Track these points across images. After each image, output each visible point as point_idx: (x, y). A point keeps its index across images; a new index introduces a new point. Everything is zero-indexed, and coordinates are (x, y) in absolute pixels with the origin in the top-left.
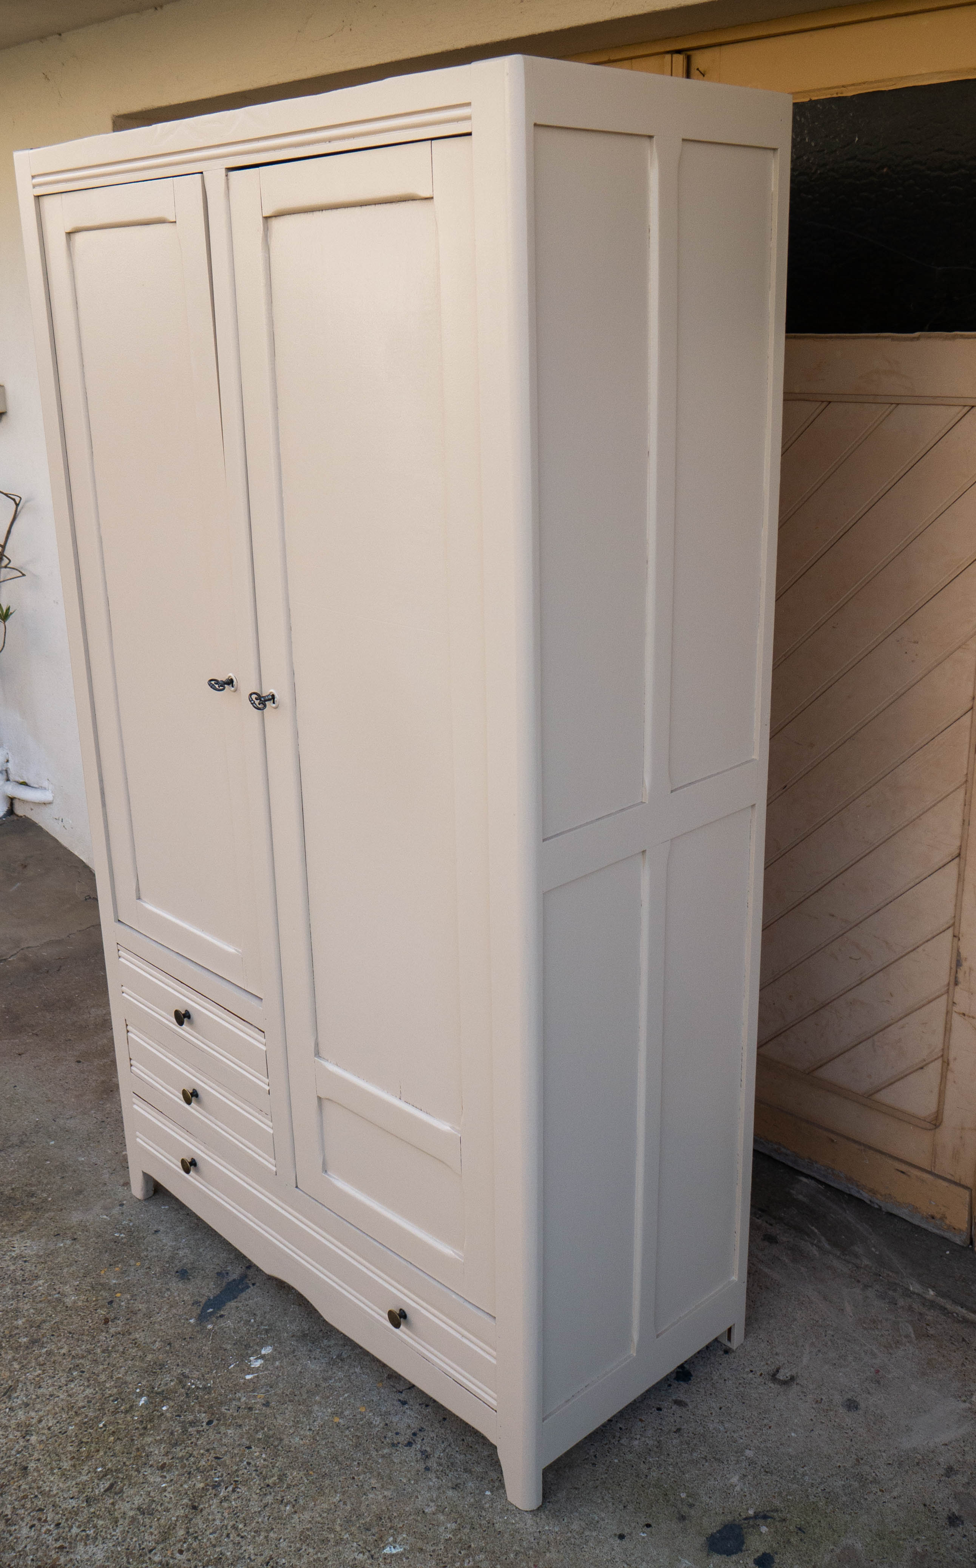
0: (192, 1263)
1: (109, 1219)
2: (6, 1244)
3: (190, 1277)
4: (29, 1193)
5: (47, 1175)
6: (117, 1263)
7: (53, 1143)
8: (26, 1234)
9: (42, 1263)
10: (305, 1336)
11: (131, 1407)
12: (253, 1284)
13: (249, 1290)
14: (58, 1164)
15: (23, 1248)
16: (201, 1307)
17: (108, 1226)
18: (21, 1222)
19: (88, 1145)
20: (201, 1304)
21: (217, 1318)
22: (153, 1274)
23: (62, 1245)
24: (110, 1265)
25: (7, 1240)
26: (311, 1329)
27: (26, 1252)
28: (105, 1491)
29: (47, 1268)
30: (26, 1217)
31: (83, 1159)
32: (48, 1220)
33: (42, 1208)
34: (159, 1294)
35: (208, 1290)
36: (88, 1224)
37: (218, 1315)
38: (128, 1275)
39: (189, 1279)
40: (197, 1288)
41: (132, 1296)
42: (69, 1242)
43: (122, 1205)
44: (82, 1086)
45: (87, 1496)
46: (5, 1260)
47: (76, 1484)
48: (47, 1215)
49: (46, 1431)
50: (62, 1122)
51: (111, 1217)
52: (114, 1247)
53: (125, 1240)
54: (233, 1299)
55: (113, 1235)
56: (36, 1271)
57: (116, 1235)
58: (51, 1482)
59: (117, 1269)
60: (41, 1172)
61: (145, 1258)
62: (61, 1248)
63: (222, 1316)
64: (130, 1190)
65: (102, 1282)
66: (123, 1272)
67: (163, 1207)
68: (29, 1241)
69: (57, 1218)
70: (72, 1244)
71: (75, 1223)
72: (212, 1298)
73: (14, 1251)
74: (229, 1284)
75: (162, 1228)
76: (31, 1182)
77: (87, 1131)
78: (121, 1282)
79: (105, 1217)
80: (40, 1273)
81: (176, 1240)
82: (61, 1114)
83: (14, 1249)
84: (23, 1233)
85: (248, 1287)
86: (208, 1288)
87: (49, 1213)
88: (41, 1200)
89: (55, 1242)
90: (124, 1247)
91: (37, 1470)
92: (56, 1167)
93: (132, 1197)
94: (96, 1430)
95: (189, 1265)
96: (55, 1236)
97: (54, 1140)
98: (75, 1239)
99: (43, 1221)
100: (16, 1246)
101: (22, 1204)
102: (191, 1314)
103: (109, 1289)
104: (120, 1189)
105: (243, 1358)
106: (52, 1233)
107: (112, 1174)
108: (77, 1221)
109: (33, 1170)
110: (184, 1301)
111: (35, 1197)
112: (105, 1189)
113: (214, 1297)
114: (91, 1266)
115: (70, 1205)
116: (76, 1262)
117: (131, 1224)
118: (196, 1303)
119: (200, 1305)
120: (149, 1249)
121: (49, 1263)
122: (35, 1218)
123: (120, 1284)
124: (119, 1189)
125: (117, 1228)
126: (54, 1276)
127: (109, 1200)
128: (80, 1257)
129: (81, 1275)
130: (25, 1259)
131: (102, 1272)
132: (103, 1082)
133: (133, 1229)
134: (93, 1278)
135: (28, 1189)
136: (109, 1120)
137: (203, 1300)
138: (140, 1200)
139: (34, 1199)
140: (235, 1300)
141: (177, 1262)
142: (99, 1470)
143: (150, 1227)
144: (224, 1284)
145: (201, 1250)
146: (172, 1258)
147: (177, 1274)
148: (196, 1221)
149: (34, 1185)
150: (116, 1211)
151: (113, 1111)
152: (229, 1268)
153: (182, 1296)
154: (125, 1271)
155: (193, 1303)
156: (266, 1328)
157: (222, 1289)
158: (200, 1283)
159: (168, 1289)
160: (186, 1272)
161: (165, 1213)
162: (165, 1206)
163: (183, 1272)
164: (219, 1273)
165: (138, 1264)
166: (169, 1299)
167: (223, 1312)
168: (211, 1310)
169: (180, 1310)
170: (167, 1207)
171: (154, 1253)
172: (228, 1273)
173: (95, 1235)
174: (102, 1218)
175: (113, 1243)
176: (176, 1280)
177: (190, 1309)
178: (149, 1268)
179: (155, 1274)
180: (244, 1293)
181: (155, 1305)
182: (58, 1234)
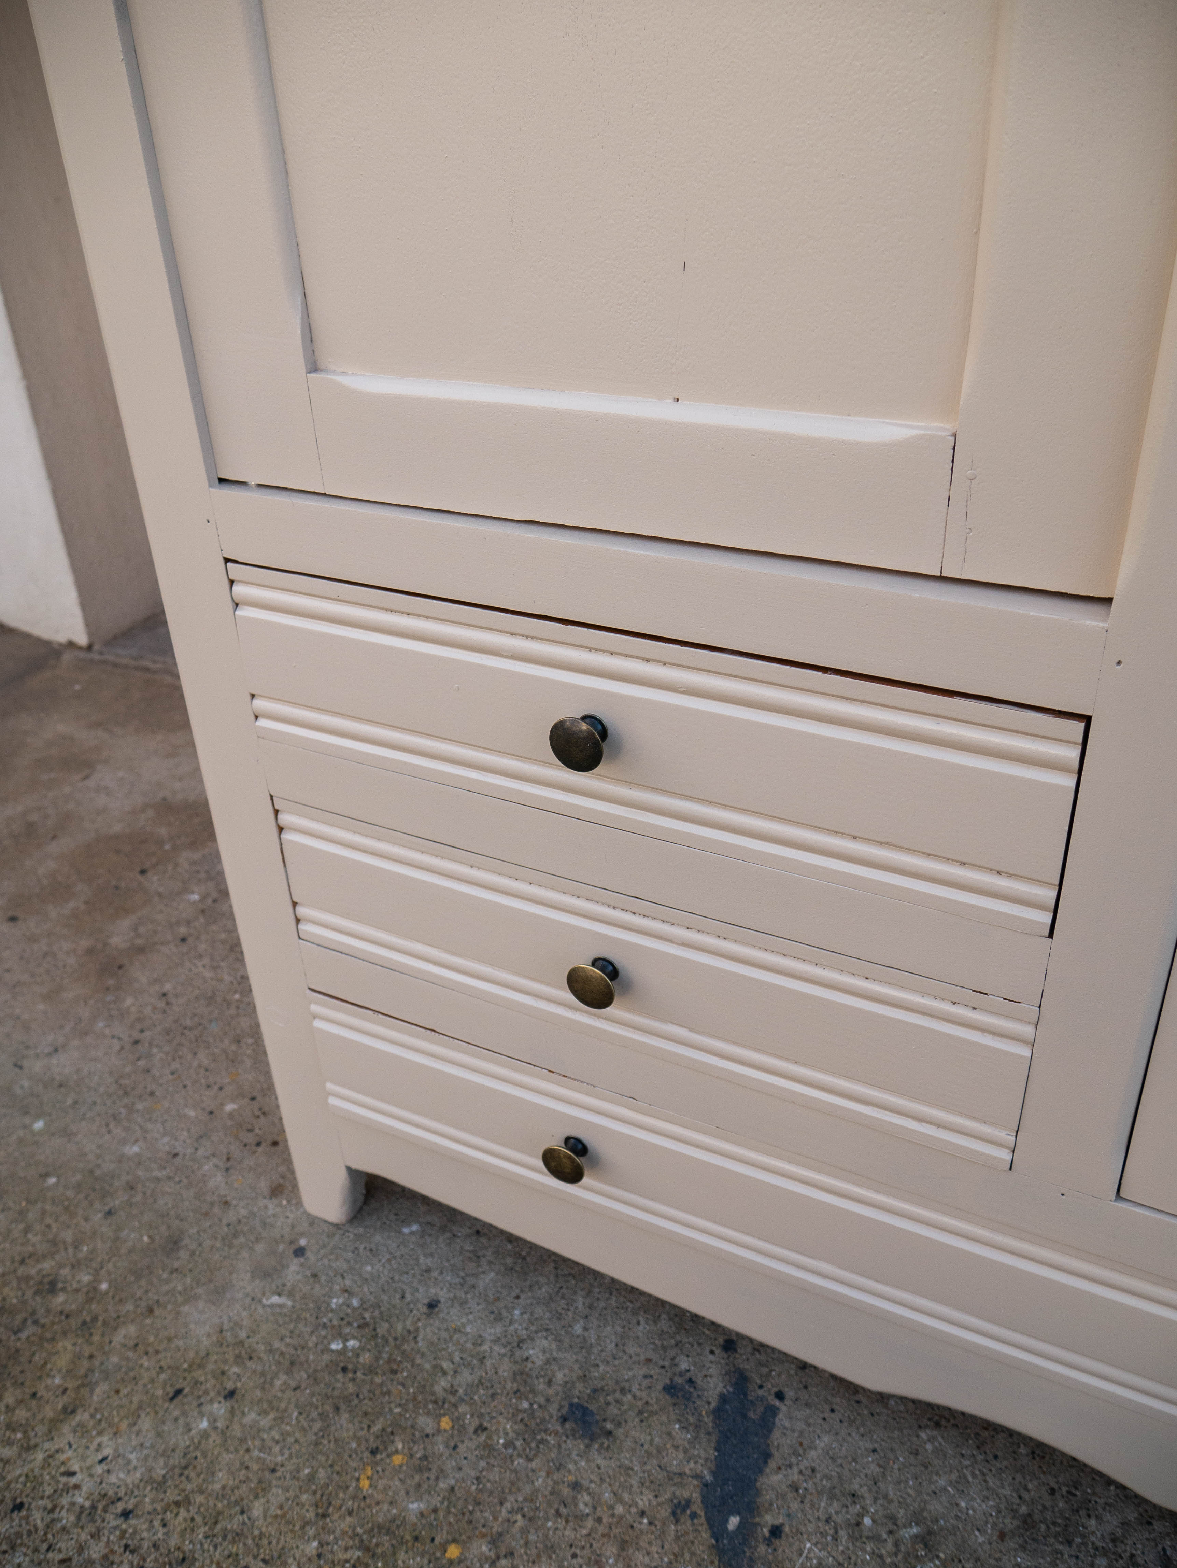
0: (584, 1378)
1: (290, 1303)
2: (43, 1468)
3: (609, 1426)
4: (41, 1283)
5: (65, 1218)
6: (387, 1436)
7: (39, 1125)
8: (86, 1416)
9: (177, 1504)
10: (1028, 1522)
12: (780, 1396)
13: (782, 1419)
14: (79, 1177)
15: (99, 1470)
16: (703, 1520)
17: (301, 1326)
18: (57, 1381)
19: (131, 1109)
20: (694, 1508)
21: (768, 1542)
22: (506, 1446)
23: (204, 1424)
24: (374, 1452)
25: (40, 1456)
26: (1026, 1495)
27: (113, 1479)
29: (199, 1519)
30: (62, 1361)
31: (136, 1149)
32: (130, 1354)
33: (95, 1319)
34: (563, 1511)
35: (681, 1455)
36: (243, 1335)
37: (766, 1531)
38: (442, 1473)
39: (609, 1433)
40: (649, 1454)
41: (494, 1542)
42: (219, 1409)
43: (300, 1252)
44: (48, 972)
46: (64, 1529)
48: (118, 1338)
50: (38, 1066)
51: (291, 1295)
52: (351, 1388)
53: (366, 1358)
54: (766, 1462)
55: (327, 1350)
56: (174, 1541)
57: (334, 1347)
59: (398, 1459)
60: (44, 1212)
61: (453, 1399)
62: (205, 1435)
63: (776, 1532)
64: (299, 1204)
65: (380, 1519)
66: (423, 1465)
67: (406, 1230)
68: (105, 1439)
69: (152, 1339)
70: (232, 1412)
71: (206, 1342)
72: (709, 1478)
73: (77, 1487)
74: (718, 1413)
75: (443, 1295)
76: (31, 1249)
77: (111, 1073)
78: (436, 1501)
79: (275, 1299)
80: (187, 1546)
81: (499, 1318)
82: (28, 1047)
83: (73, 1480)
84: (78, 1418)
85: (773, 1411)
86: (676, 1447)
87: (122, 1332)
88: (81, 1297)
89: (181, 1421)
90: (378, 1380)
92: (78, 1186)
93: (313, 1221)
95: (579, 1386)
96: (172, 1399)
97: (38, 1117)
98: (231, 1394)
99: (115, 1359)
100: (75, 1467)
101: (36, 1322)
102: (693, 1554)
103: (416, 1539)
104: (272, 1207)
106: (160, 1392)
107: (227, 1170)
108: (209, 1335)
109: (22, 1213)
110: (643, 1514)
111: (64, 1289)
112: (231, 1216)
113: (713, 1473)
114: (322, 1474)
115: (166, 1288)
116: (273, 1471)
117: (355, 1303)
118: (679, 1508)
119: (694, 1516)
120: (445, 1365)
121: (200, 1499)
122: (91, 1357)
123: (435, 1511)
124: (266, 1207)
125: (325, 1326)
126: (233, 1542)
127: (260, 1248)
128: (277, 1449)
129: (310, 1515)
130: (120, 1507)
131: (365, 1484)
132: (90, 952)
133: (367, 1315)
134: (350, 1513)
135: (33, 1272)
136: (148, 1034)
137: (691, 1492)
138: (337, 1226)
139: (61, 1298)
140: (772, 1464)
141: (541, 1385)
143: (408, 1297)
144: (708, 1420)
145: (578, 1329)
146: (522, 1375)
147: (568, 1425)
148: (510, 1247)
149: (44, 1257)
150: (293, 1271)
151: (148, 1011)
152: (684, 1366)
153: (626, 1496)
154: (425, 1458)
155: (674, 1513)
156: (915, 1530)
157: (714, 1438)
158: (644, 1438)
159: (576, 1486)
160: (585, 1411)
161: (422, 1246)
162: (409, 1225)
163: (579, 1414)
164: (670, 1389)
165: (445, 1423)
166: (599, 1520)
167: (769, 1519)
168: (734, 1522)
169: (654, 1549)
170: (415, 1227)
171: (466, 1377)
172: (690, 1381)
173: (279, 1363)
174: (272, 1306)
175: (340, 1376)
176: (575, 1446)
177: (677, 1538)
178: (481, 1429)
179: (509, 1444)
180: (776, 1434)
181: (574, 1556)
182: (179, 1392)
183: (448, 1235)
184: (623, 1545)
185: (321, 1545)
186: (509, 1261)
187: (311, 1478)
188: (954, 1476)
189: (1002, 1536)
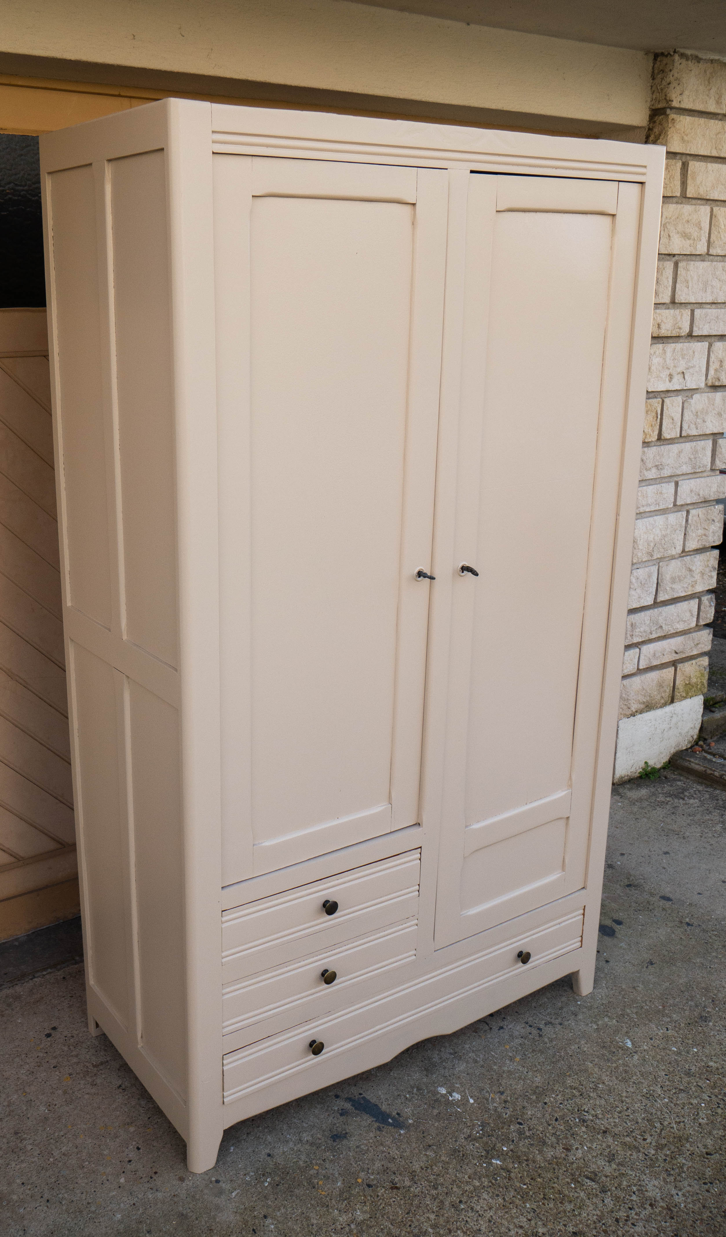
0: (324, 1131)
1: (238, 1191)
3: (344, 1132)
6: (310, 1182)
10: (427, 1070)
11: (502, 1169)
12: (360, 1094)
13: (368, 1097)
16: (385, 1126)
17: (251, 1191)
19: (92, 1212)
20: (381, 1126)
21: (400, 1117)
23: (272, 1227)
24: (314, 1188)
28: (594, 1181)
31: (118, 1216)
34: (363, 1153)
35: (364, 1122)
36: (242, 1207)
37: (397, 1116)
38: (332, 1174)
39: (346, 1133)
40: (359, 1128)
41: (364, 1170)
42: (269, 1221)
43: (217, 1181)
45: (600, 1192)
47: (589, 1199)
49: (533, 1222)
51: (235, 1189)
52: (286, 1186)
53: (277, 1178)
54: (378, 1107)
55: (266, 1187)
57: (266, 1185)
58: (588, 1215)
59: (320, 1183)
61: (309, 1163)
62: (276, 1227)
63: (398, 1114)
65: (338, 1193)
66: (326, 1178)
67: (232, 1151)
70: (272, 1218)
71: (237, 1218)
72: (375, 1119)
74: (356, 1109)
75: (267, 1150)
77: (61, 1214)
78: (340, 1179)
79: (234, 1194)
81: (287, 1141)
85: (363, 1097)
86: (361, 1122)
90: (288, 1178)
91: (576, 1225)
93: (206, 1173)
94: (530, 1190)
95: (326, 1133)
98: (265, 1217)
102: (393, 1132)
103: (349, 1187)
104: (188, 1183)
105: (449, 1103)
107: (157, 1190)
108: (235, 1216)
110: (376, 1137)
113: (374, 1117)
114: (313, 1202)
115: (203, 1223)
116: (303, 1213)
117: (252, 1174)
118: (379, 1129)
119: (383, 1127)
120: (295, 1160)
123: (343, 1180)
125: (255, 1185)
126: (321, 1230)
127: (206, 1192)
128: (295, 1210)
129: (325, 1209)
131: (323, 1193)
133: (260, 1173)
134: (331, 1200)
137: (376, 1125)
140: (380, 1105)
141: (319, 1141)
142: (573, 1186)
143: (261, 1160)
144: (357, 1111)
146: (312, 1144)
147: (337, 1141)
150: (225, 1186)
152: (336, 1109)
153: (369, 1138)
154: (324, 1177)
155: (380, 1131)
156: (415, 1090)
157: (363, 1113)
158: (354, 1127)
159: (357, 1147)
160: (336, 1135)
161: (242, 1149)
162: (230, 1149)
163: (335, 1137)
164: (341, 1115)
165: (317, 1168)
166: (371, 1146)
167: (394, 1114)
168: (390, 1120)
169: (387, 1139)
170: (232, 1148)
171: (303, 1157)
172: (342, 1110)
173: (262, 1201)
174: (236, 1195)
175: (279, 1187)
176: (345, 1142)
177: (387, 1133)
178: (324, 1160)
179: (334, 1156)
180: (371, 1100)
181: (378, 1156)
182: (254, 1230)
183: (243, 1141)
184: (382, 1144)
185: (337, 1209)
186: (266, 1130)
187: (312, 1205)
188: (406, 1075)
189: (427, 1076)
